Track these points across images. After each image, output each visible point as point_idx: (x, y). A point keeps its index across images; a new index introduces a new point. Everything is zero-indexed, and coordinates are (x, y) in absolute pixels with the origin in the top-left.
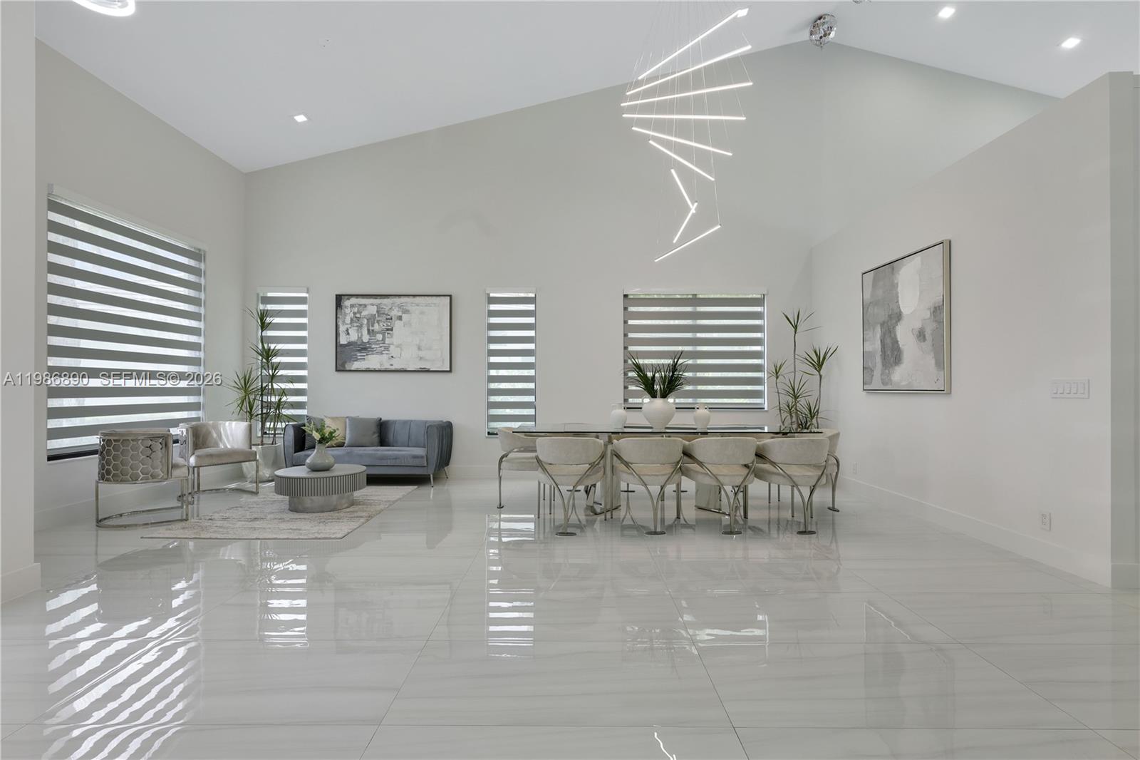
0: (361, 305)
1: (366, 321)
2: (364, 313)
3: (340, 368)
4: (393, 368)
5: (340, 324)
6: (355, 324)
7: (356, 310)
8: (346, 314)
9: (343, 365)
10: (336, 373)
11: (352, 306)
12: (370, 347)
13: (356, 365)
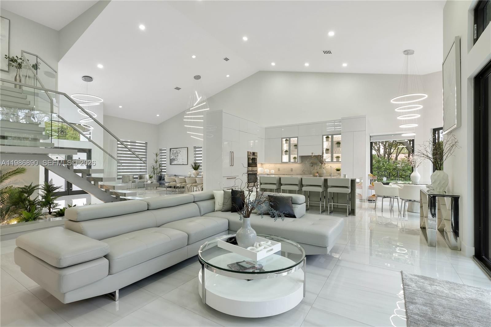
2: (174, 152)
3: (171, 164)
4: (178, 164)
5: (171, 155)
8: (171, 152)
12: (175, 160)
13: (173, 163)
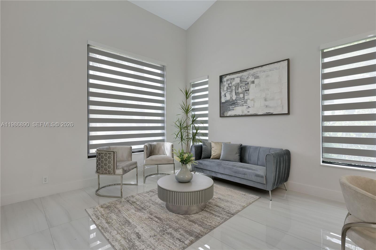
0: (231, 79)
1: (234, 87)
2: (234, 83)
5: (222, 91)
6: (229, 90)
7: (229, 82)
9: (223, 114)
10: (220, 118)
11: (227, 80)
12: (237, 103)
13: (230, 113)
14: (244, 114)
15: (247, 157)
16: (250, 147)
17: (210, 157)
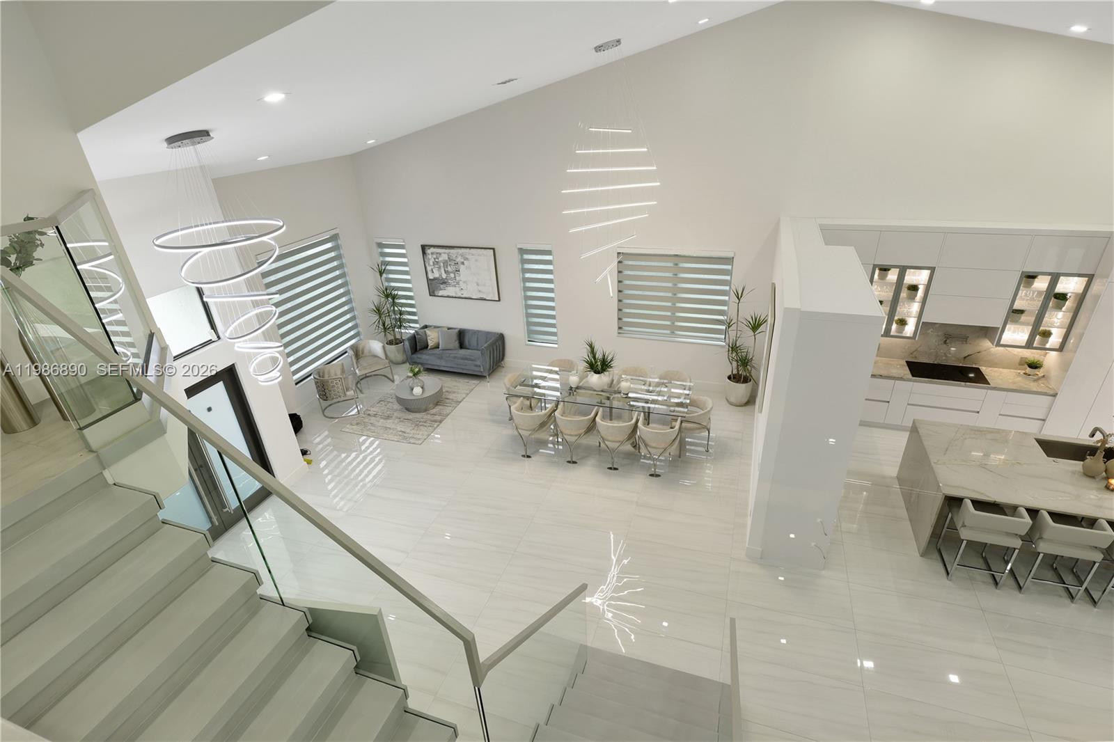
0: (437, 253)
1: (442, 264)
4: (463, 296)
5: (427, 266)
6: (436, 266)
7: (434, 256)
8: (429, 259)
9: (433, 293)
10: (431, 299)
11: (432, 254)
12: (447, 281)
13: (442, 293)
14: (457, 296)
15: (466, 343)
16: (469, 330)
17: (427, 347)
